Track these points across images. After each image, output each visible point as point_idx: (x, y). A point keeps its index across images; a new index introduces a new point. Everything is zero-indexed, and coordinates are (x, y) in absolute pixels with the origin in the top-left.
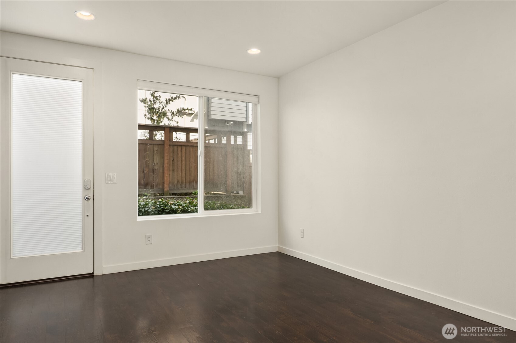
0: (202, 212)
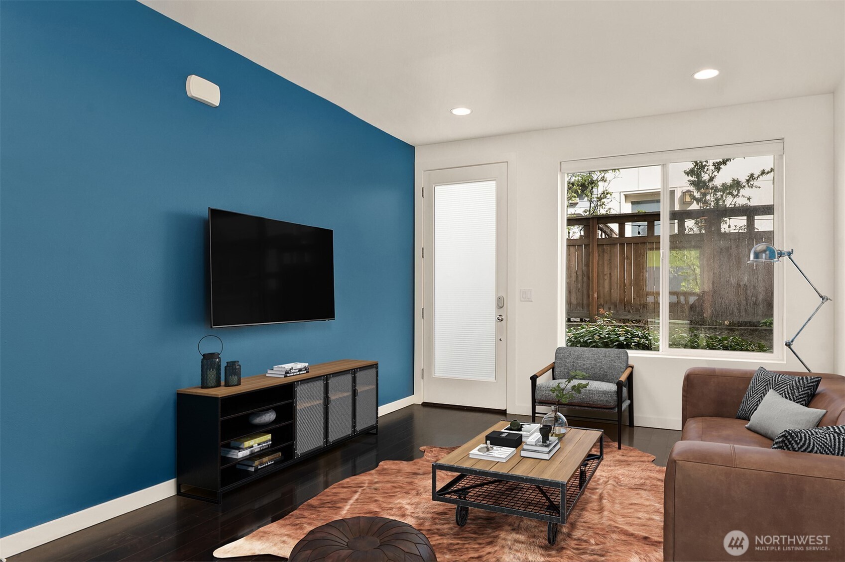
0: (665, 351)
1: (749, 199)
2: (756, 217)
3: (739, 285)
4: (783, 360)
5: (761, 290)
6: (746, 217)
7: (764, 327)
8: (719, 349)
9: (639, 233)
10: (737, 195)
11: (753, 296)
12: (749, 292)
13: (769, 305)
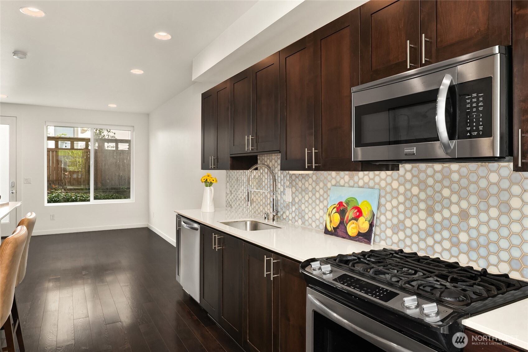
0: (92, 201)
1: (115, 134)
2: (119, 144)
3: (119, 176)
4: (133, 201)
5: (127, 177)
6: (115, 143)
7: (122, 190)
8: (111, 199)
9: (66, 147)
10: (110, 131)
11: (124, 179)
12: (123, 178)
13: (129, 183)
